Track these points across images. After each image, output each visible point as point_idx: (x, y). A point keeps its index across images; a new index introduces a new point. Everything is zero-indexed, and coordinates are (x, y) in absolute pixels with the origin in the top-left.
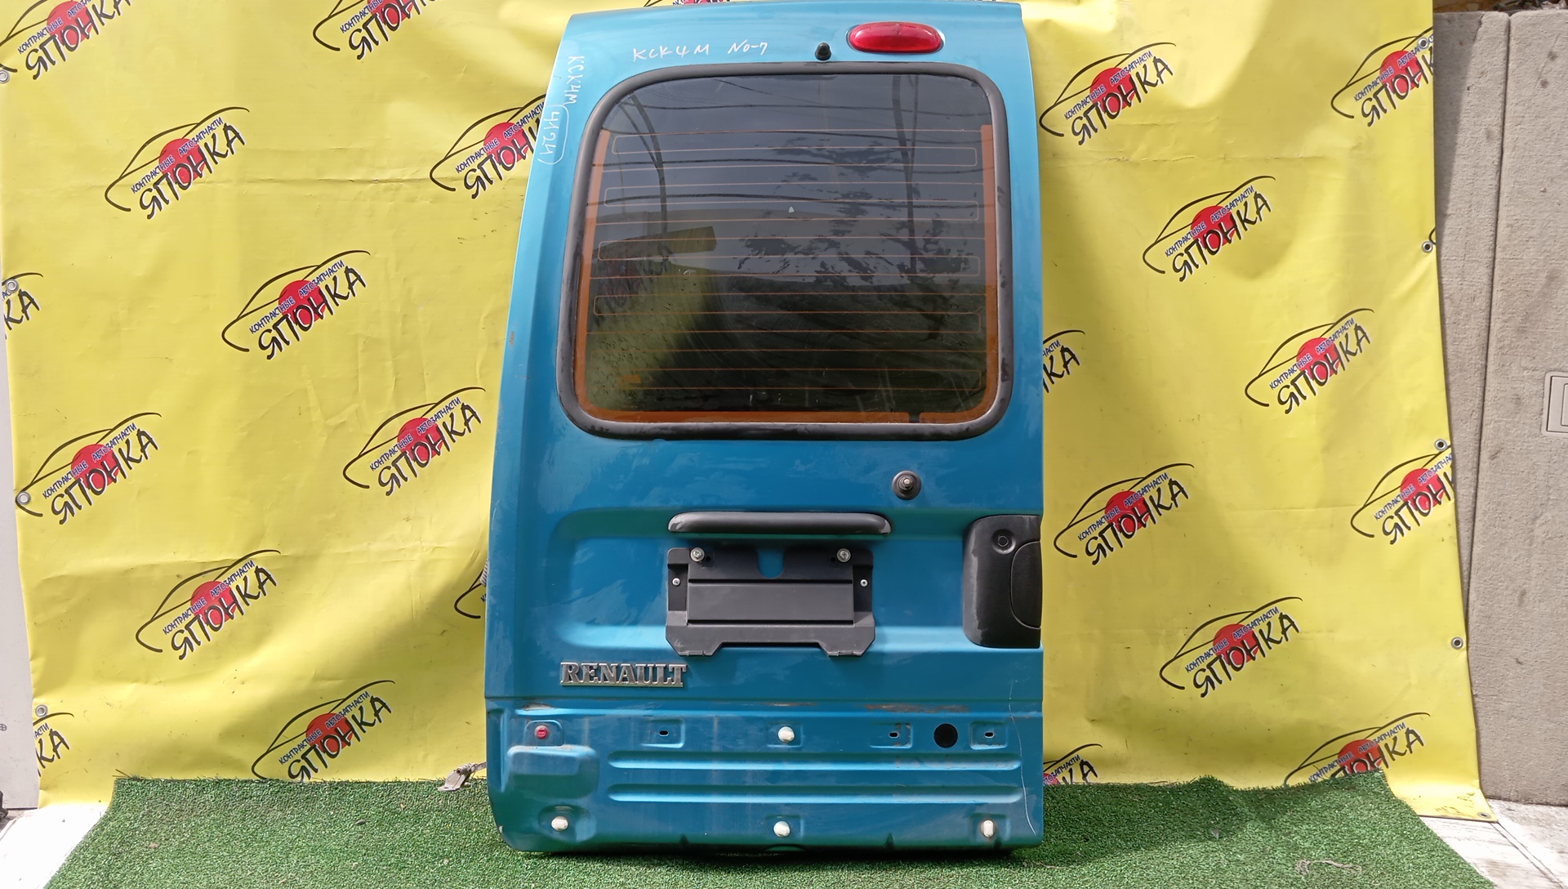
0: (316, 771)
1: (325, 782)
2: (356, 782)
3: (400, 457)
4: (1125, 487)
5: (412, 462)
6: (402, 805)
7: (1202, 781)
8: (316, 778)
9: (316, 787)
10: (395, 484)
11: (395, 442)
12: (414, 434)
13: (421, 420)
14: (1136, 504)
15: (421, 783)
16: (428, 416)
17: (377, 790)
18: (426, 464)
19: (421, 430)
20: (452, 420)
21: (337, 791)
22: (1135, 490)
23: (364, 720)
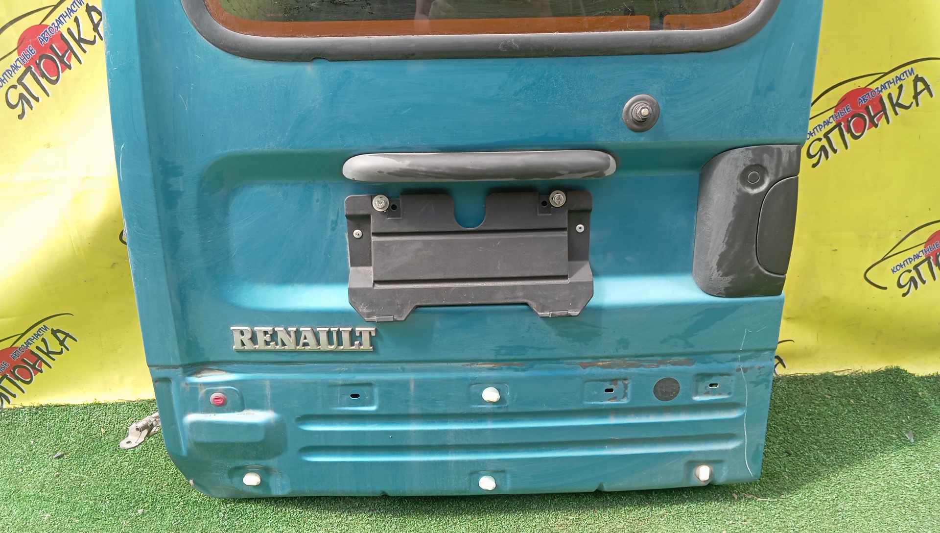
0: (14, 396)
1: (24, 407)
2: (56, 406)
3: (25, 74)
4: (862, 83)
5: (40, 78)
6: (102, 430)
7: (888, 372)
8: (15, 403)
9: (16, 412)
10: (26, 105)
11: (15, 55)
12: (36, 44)
13: (40, 28)
14: (871, 102)
15: (120, 405)
16: (49, 22)
17: (78, 413)
18: (57, 80)
19: (43, 39)
20: (78, 26)
21: (37, 416)
22: (873, 87)
23: (50, 350)
